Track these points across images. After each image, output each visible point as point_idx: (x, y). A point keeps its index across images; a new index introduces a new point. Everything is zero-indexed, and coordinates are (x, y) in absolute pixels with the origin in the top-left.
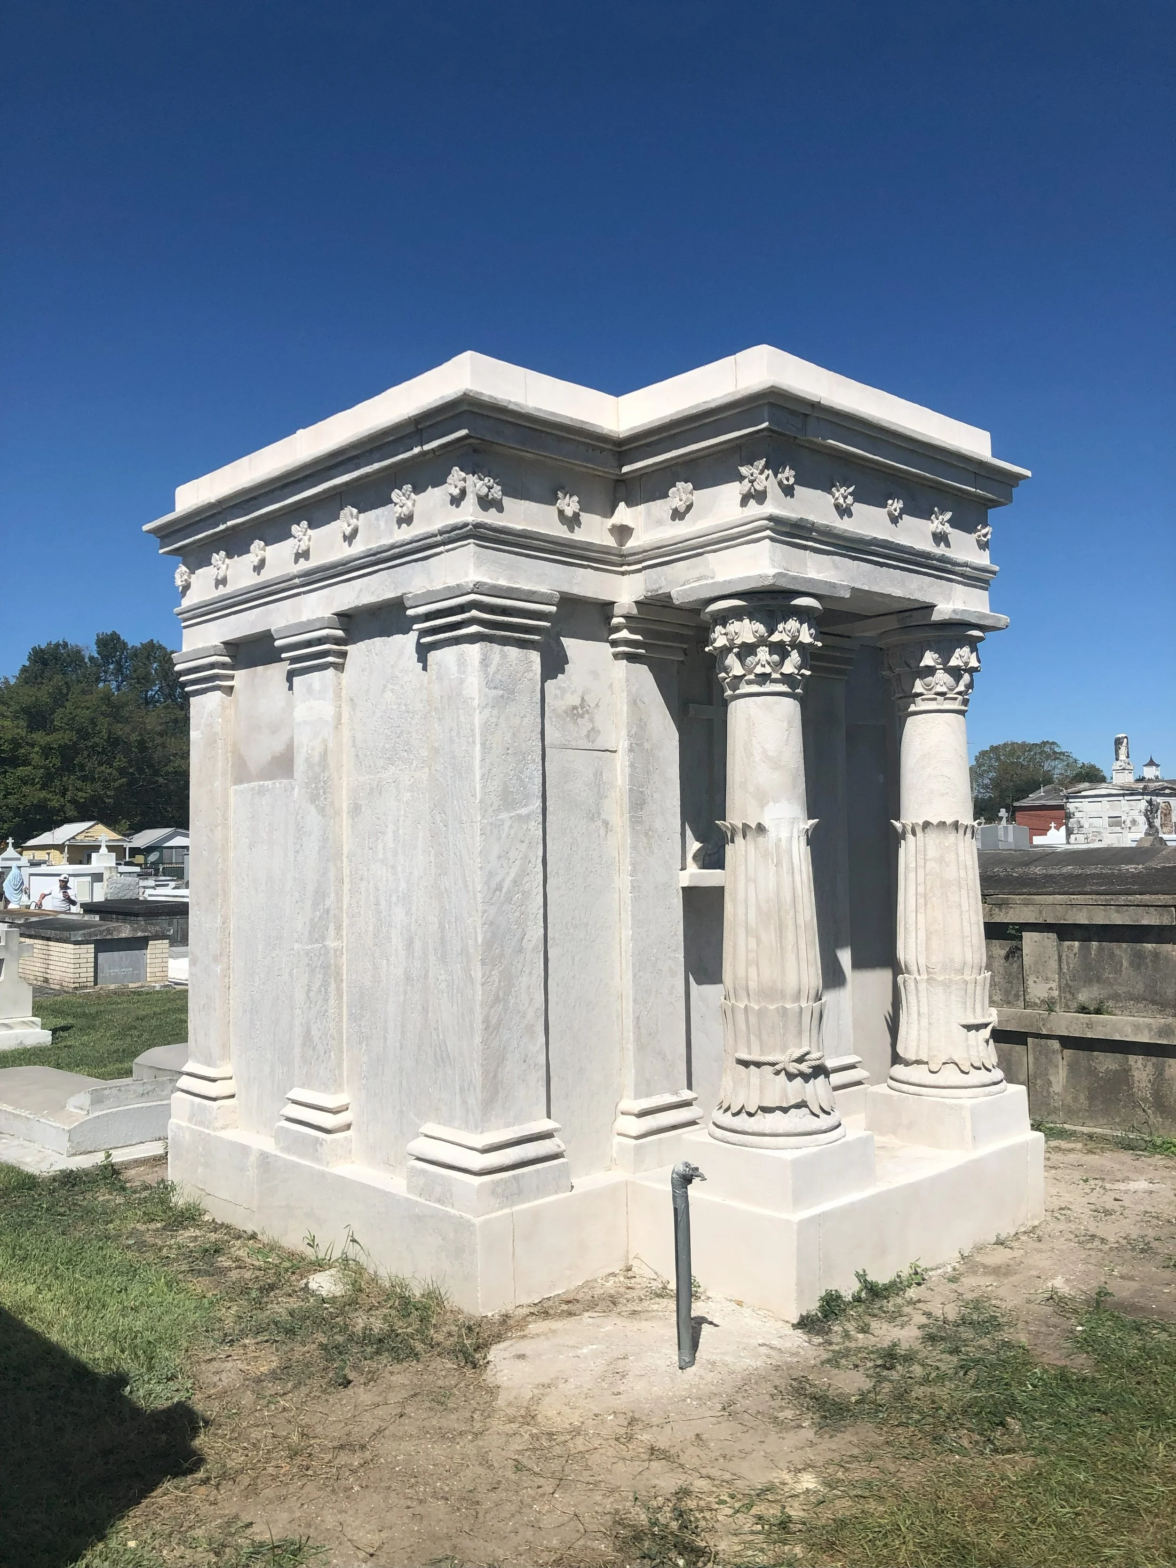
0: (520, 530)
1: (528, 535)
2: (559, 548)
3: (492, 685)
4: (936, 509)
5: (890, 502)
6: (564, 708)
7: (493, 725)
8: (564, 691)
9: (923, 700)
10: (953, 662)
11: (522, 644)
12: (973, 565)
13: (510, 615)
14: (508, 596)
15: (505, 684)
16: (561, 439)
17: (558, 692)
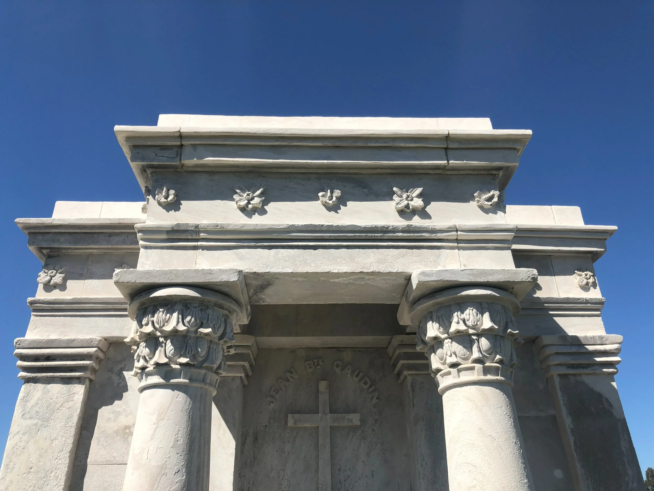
0: (70, 299)
1: (79, 301)
2: (110, 306)
3: (28, 416)
4: (395, 189)
5: (320, 194)
6: (115, 429)
7: (21, 449)
8: (118, 414)
9: (442, 376)
10: (454, 328)
11: (67, 381)
12: (464, 228)
13: (54, 360)
14: (48, 346)
15: (40, 414)
16: (111, 235)
17: (112, 416)
